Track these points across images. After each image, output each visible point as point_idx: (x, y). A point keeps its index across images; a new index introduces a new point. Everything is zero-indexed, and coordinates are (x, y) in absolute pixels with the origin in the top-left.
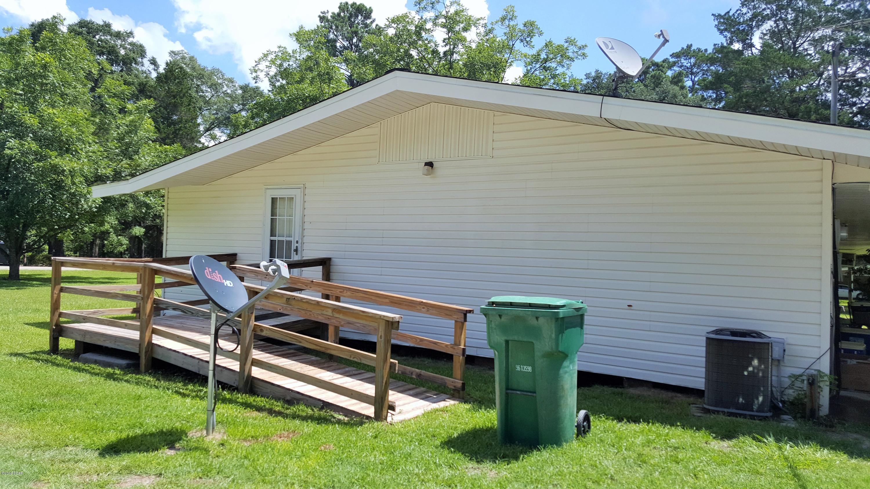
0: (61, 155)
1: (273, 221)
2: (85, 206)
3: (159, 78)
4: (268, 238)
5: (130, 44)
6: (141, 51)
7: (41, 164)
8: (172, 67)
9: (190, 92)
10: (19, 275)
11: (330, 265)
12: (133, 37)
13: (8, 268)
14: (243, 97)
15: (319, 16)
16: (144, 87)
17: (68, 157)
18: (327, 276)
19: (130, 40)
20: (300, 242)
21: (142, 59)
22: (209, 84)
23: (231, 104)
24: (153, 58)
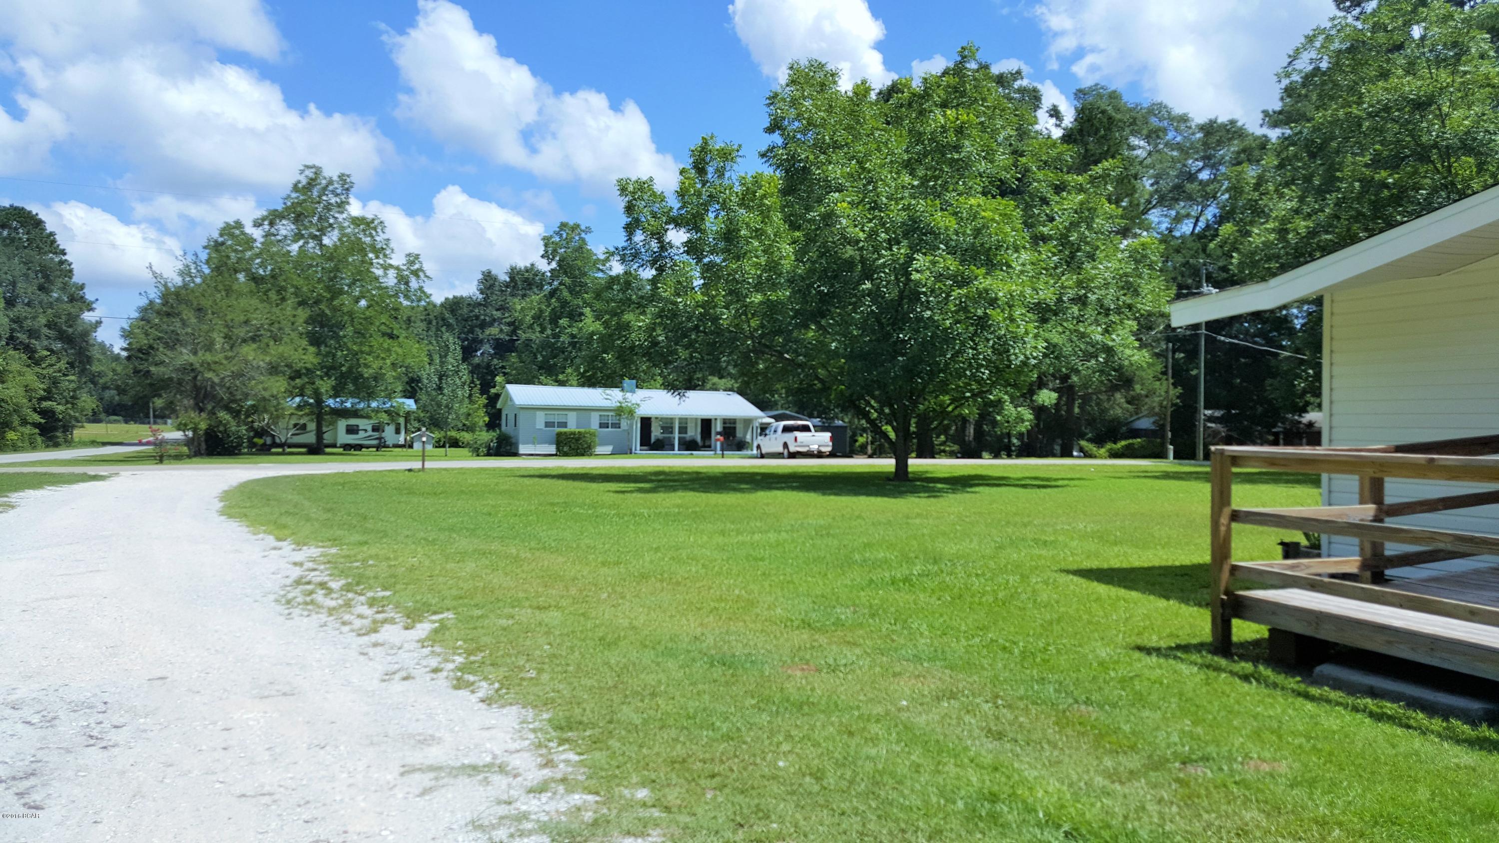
3: (1065, 137)
5: (1018, 91)
6: (1034, 98)
7: (964, 291)
8: (1090, 113)
10: (907, 473)
12: (1022, 79)
13: (892, 461)
14: (1205, 143)
21: (1036, 111)
22: (1145, 132)
23: (1182, 162)
24: (1053, 106)
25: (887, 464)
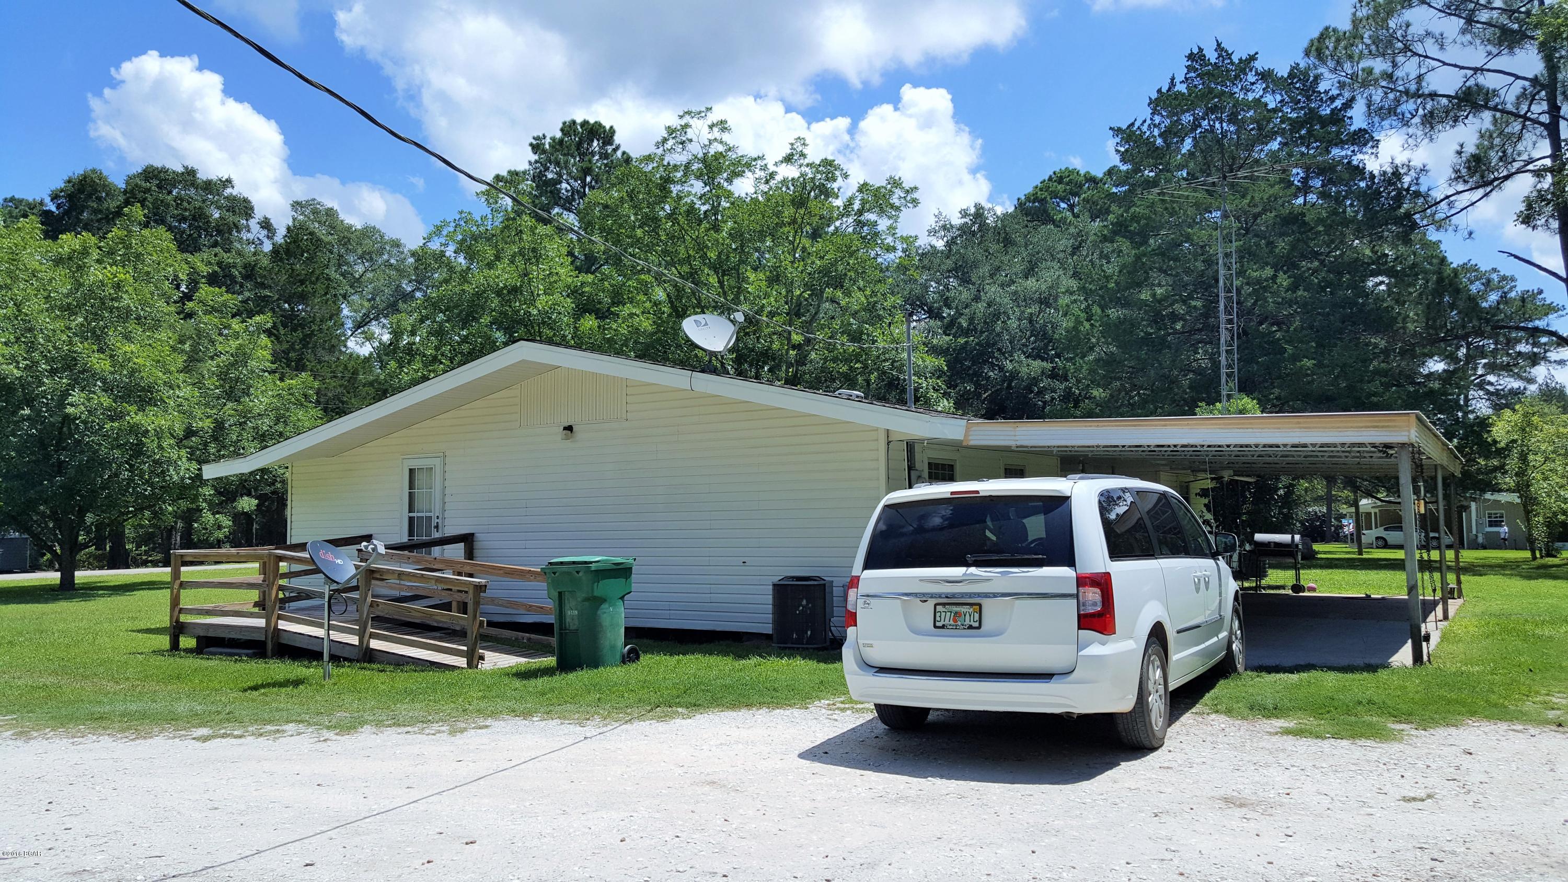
0: (141, 409)
1: (411, 496)
2: (175, 478)
3: (276, 251)
4: (406, 515)
5: (226, 198)
6: (244, 208)
7: (116, 424)
8: (297, 235)
9: (326, 271)
10: (74, 584)
11: (473, 541)
12: (233, 187)
13: (58, 574)
14: (416, 268)
15: (531, 145)
16: (253, 269)
17: (151, 410)
18: (470, 554)
19: (228, 191)
20: (440, 517)
21: (247, 220)
22: (360, 251)
23: (397, 282)
24: (266, 218)
25: (53, 577)
